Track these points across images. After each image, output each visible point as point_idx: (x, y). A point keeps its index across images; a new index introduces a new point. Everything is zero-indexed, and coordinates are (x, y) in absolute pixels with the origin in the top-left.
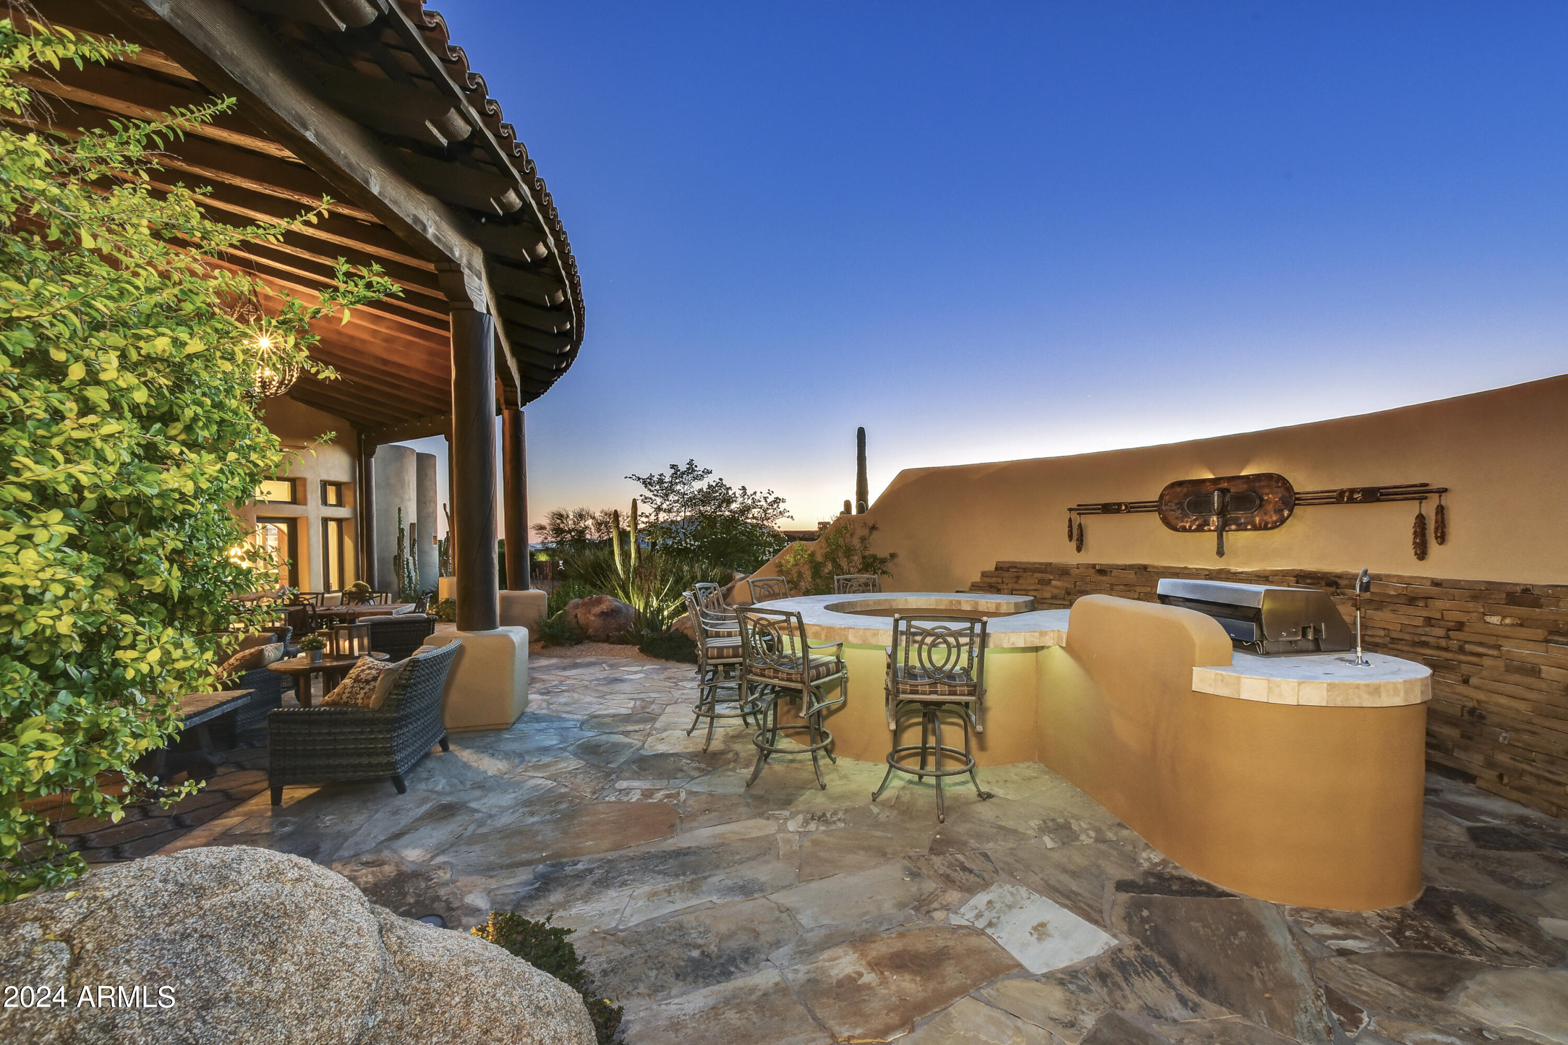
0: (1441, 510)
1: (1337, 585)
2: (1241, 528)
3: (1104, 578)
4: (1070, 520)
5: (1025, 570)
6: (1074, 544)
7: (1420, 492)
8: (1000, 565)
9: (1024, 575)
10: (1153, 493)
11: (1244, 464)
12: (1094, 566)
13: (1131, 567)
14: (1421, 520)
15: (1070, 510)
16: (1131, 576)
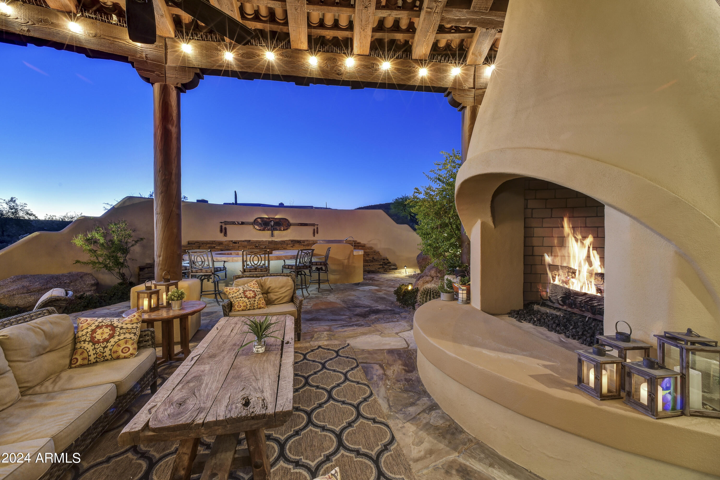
0: (317, 228)
1: (300, 242)
2: (277, 230)
3: (236, 245)
4: (221, 226)
5: (202, 244)
6: (223, 234)
7: (313, 225)
8: (190, 242)
9: (202, 245)
10: (252, 220)
11: (276, 215)
12: (232, 241)
13: (246, 241)
14: (314, 230)
15: (221, 222)
16: (246, 243)
